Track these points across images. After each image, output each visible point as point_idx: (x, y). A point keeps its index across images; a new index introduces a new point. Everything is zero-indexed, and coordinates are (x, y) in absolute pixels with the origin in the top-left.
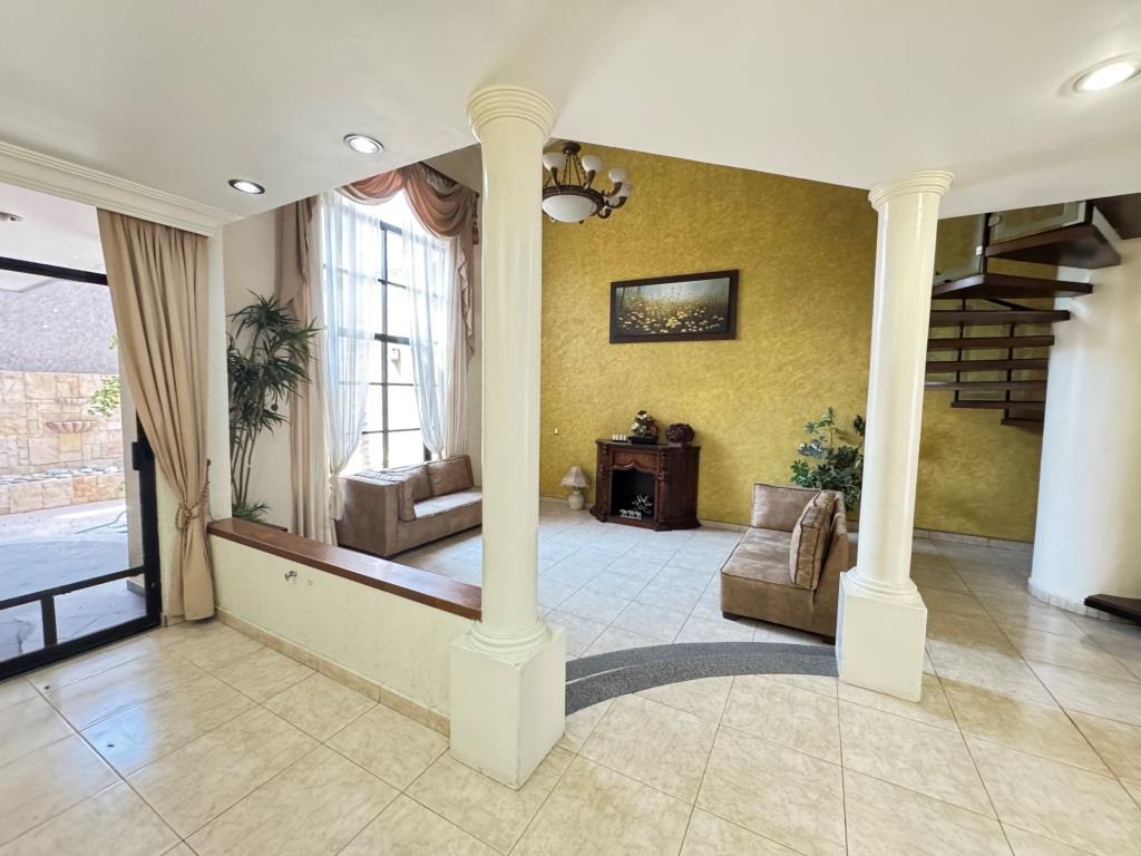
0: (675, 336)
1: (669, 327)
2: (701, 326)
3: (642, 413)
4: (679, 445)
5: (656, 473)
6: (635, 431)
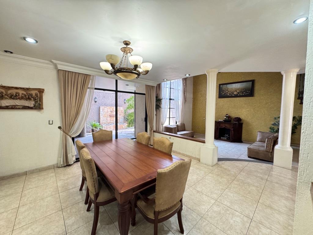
0: (236, 96)
1: (235, 94)
2: (243, 94)
3: (227, 115)
4: (237, 122)
5: (231, 129)
6: (225, 119)
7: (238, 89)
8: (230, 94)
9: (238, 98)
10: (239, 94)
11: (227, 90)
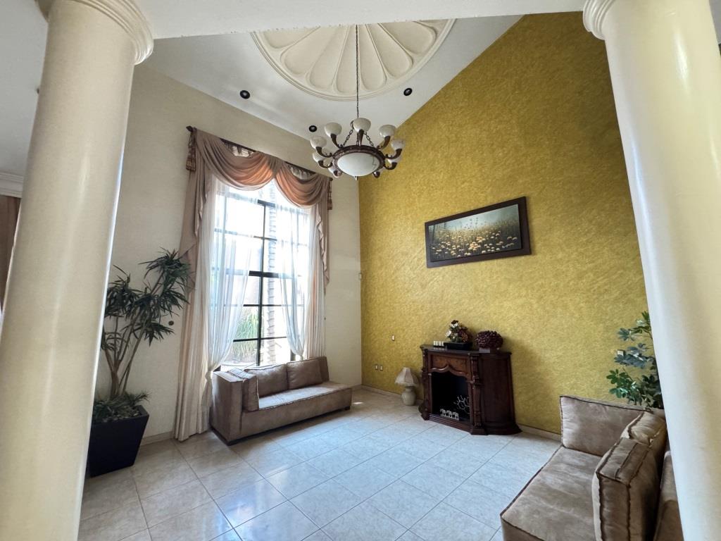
0: (477, 257)
1: (472, 250)
2: (498, 247)
3: (454, 322)
4: (488, 351)
5: (468, 376)
6: (450, 337)
7: (480, 233)
8: (457, 251)
9: (483, 264)
10: (486, 249)
11: (449, 239)
